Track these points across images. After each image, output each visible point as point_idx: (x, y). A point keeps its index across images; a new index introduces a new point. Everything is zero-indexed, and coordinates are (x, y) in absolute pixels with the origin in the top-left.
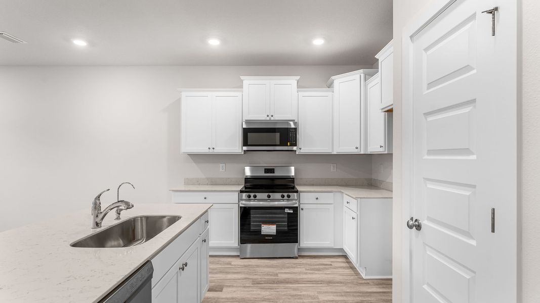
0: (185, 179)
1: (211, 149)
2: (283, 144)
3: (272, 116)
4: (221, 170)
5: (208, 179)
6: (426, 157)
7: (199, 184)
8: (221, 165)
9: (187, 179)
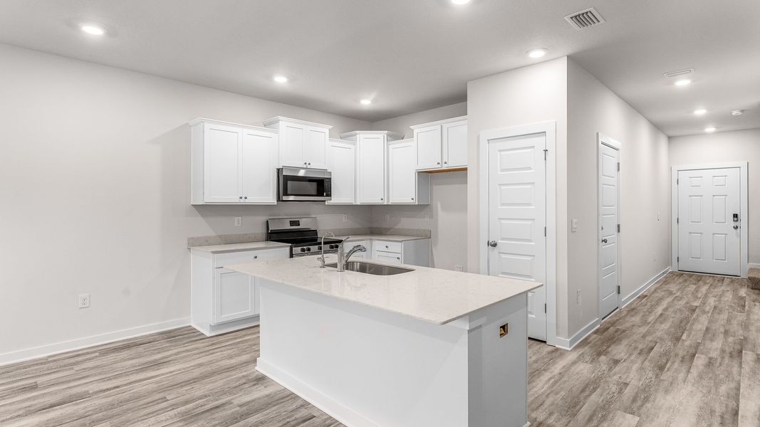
0: (189, 239)
1: (243, 198)
2: (320, 193)
3: (309, 164)
4: (236, 224)
5: (220, 237)
6: (500, 207)
7: (209, 245)
8: (236, 218)
9: (192, 238)
